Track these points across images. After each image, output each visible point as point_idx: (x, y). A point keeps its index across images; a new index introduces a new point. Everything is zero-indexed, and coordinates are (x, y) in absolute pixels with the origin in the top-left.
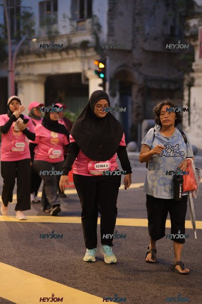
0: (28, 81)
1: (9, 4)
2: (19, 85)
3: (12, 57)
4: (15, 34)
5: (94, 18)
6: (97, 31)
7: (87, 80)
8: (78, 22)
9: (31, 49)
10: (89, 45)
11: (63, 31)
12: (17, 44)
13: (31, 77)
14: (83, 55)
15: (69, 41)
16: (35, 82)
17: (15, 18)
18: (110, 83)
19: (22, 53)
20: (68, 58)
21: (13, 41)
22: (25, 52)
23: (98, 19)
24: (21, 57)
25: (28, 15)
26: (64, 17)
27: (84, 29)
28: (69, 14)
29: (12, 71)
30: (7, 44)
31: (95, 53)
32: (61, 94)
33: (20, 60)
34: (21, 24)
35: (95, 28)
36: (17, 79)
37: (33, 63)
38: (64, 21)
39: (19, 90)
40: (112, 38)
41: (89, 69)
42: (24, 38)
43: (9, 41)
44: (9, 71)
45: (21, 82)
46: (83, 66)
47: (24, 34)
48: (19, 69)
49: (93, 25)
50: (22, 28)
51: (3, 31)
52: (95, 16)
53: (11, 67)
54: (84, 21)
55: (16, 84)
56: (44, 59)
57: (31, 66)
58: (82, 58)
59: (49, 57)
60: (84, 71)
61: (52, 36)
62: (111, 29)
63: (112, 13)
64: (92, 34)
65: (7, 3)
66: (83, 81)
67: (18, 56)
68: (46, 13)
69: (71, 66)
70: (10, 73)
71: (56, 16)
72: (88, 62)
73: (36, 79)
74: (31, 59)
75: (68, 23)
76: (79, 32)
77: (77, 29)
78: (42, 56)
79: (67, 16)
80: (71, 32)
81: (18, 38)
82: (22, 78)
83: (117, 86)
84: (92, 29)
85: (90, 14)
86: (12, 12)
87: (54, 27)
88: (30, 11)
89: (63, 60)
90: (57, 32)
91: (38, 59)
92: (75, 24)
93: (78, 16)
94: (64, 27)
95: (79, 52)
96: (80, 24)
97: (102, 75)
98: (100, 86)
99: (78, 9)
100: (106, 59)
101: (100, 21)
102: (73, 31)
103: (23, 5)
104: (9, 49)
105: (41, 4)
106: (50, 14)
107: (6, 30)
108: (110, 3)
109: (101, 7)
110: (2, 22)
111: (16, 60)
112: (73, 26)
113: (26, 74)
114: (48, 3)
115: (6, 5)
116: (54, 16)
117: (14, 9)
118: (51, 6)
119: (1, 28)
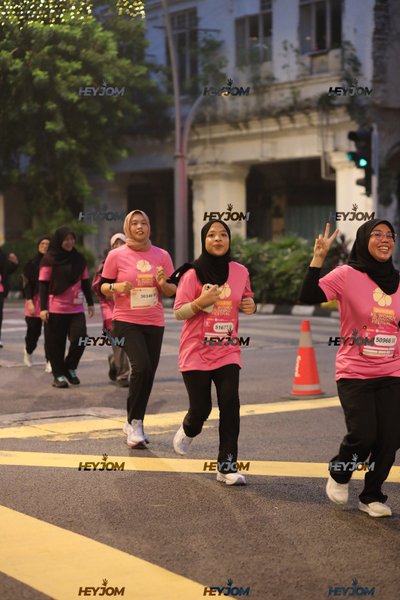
0: (214, 176)
1: (176, 25)
2: (195, 183)
3: (182, 129)
4: (188, 84)
5: (346, 47)
6: (352, 73)
7: (333, 171)
8: (313, 56)
9: (220, 112)
10: (336, 102)
11: (282, 76)
12: (192, 104)
13: (219, 169)
14: (325, 122)
15: (295, 94)
16: (228, 177)
17: (188, 53)
18: (380, 178)
19: (201, 121)
20: (294, 129)
21: (183, 97)
22: (208, 119)
23: (354, 50)
24: (198, 129)
25: (214, 46)
26: (286, 48)
27: (326, 71)
28: (294, 41)
29: (182, 157)
30: (173, 104)
31: (348, 118)
32: (279, 201)
33: (197, 134)
34: (200, 63)
35: (347, 67)
36: (191, 172)
37: (223, 140)
38: (285, 56)
39: (196, 194)
40: (382, 87)
41: (336, 150)
43: (177, 98)
44: (176, 157)
45: (198, 177)
46: (324, 144)
47: (206, 83)
48: (197, 152)
49: (343, 61)
50: (201, 71)
51: (165, 78)
52: (348, 43)
53: (181, 151)
54: (326, 53)
55: (190, 183)
56: (244, 132)
57: (219, 146)
58: (321, 127)
59: (255, 128)
60: (325, 153)
61: (262, 85)
62: (380, 68)
63: (381, 36)
64: (340, 80)
65: (172, 24)
66: (323, 175)
67: (193, 127)
68: (248, 40)
69: (299, 145)
70: (179, 162)
71: (270, 46)
72: (334, 137)
73: (230, 171)
74: (221, 131)
75: (292, 58)
76: (315, 76)
77: (311, 71)
78: (241, 125)
79: (292, 46)
80: (298, 77)
81: (195, 92)
82: (200, 172)
83: (393, 184)
84: (343, 69)
85: (337, 40)
86: (181, 41)
87: (265, 68)
88: (218, 38)
89: (283, 133)
90: (271, 78)
91: (238, 132)
92: (307, 60)
93: (314, 45)
94: (285, 67)
95: (315, 117)
96: (318, 60)
97: (363, 163)
98: (359, 183)
99: (313, 32)
100: (372, 129)
101: (358, 54)
102: (303, 75)
103: (202, 25)
104: (176, 113)
105: (239, 22)
106: (257, 42)
107: (170, 78)
108: (377, 17)
109: (359, 25)
110: (161, 61)
111: (190, 135)
112: (303, 64)
113: (208, 163)
114: (253, 19)
115: (169, 27)
116: (266, 47)
117: (187, 33)
118: (258, 27)
119: (160, 73)
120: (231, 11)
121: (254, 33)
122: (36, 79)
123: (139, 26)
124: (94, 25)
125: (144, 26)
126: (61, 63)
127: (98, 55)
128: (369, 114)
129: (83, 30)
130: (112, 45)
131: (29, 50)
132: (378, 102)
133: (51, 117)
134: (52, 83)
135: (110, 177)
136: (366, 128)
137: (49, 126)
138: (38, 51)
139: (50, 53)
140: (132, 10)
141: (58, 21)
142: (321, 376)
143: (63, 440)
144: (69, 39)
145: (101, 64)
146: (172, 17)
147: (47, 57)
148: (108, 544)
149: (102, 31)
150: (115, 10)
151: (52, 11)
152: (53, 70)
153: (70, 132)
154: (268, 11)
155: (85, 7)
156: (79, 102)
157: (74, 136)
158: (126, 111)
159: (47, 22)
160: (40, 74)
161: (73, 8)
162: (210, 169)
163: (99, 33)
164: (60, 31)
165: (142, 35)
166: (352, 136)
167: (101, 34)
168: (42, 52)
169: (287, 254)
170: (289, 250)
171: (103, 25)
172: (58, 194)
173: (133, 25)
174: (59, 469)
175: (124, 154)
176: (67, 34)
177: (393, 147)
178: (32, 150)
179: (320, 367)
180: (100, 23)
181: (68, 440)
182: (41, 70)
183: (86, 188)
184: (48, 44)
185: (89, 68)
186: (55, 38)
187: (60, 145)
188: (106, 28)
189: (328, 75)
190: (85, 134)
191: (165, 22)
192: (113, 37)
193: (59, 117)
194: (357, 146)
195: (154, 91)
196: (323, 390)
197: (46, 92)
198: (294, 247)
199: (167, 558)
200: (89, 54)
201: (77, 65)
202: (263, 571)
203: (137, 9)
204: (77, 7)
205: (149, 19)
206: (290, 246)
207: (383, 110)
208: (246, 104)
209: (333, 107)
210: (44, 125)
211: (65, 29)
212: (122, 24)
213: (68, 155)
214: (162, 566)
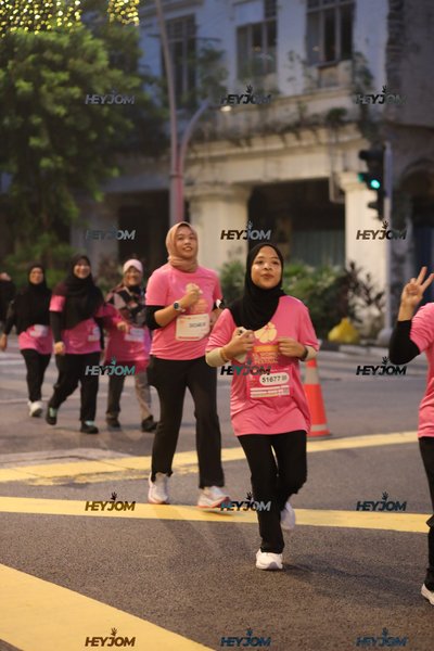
0: (213, 197)
1: (172, 33)
2: (192, 205)
3: (179, 147)
4: (185, 97)
5: (357, 58)
6: (363, 87)
7: (342, 193)
8: (321, 68)
9: (219, 128)
10: (345, 118)
11: (287, 89)
12: (189, 119)
13: (218, 190)
14: (333, 140)
15: (302, 110)
16: (228, 199)
17: (185, 63)
18: (394, 201)
19: (199, 138)
20: (301, 147)
21: (181, 112)
22: (207, 135)
23: (365, 61)
24: (197, 147)
25: (213, 57)
26: (291, 59)
27: (335, 84)
28: (300, 50)
29: (178, 176)
30: (168, 119)
31: (358, 136)
32: (284, 226)
33: (195, 152)
34: (198, 74)
35: (358, 80)
36: (188, 193)
37: (223, 159)
38: (291, 68)
39: (193, 217)
41: (346, 170)
42: (204, 105)
43: (173, 112)
44: (172, 177)
45: (197, 199)
46: (333, 164)
47: (205, 96)
48: (194, 171)
49: (354, 74)
50: (199, 84)
51: (160, 90)
52: (359, 54)
53: (177, 170)
54: (335, 65)
55: (187, 205)
56: (246, 150)
57: (219, 165)
58: (329, 145)
59: (258, 145)
60: (334, 174)
62: (394, 83)
63: (396, 47)
64: (351, 95)
65: (168, 32)
66: (332, 197)
67: (190, 144)
68: (251, 50)
69: (306, 164)
70: (175, 181)
71: (275, 57)
72: (344, 156)
73: (230, 192)
74: (220, 149)
75: (298, 69)
76: (324, 90)
77: (319, 84)
78: (243, 142)
79: (298, 57)
80: (305, 90)
81: (191, 106)
82: (198, 192)
83: (407, 207)
84: (353, 82)
85: (348, 51)
86: (178, 51)
87: (269, 81)
88: (217, 47)
89: (288, 151)
90: (276, 92)
91: (238, 150)
92: (314, 72)
93: (322, 57)
94: (291, 79)
95: (323, 134)
96: (327, 72)
97: (375, 184)
98: (371, 206)
99: (322, 41)
100: (384, 148)
101: (370, 66)
102: (311, 88)
103: (201, 33)
104: (172, 129)
105: (241, 30)
106: (260, 52)
107: (166, 90)
108: (391, 26)
109: (371, 35)
110: (156, 71)
111: (187, 153)
112: (310, 77)
113: (207, 183)
114: (256, 28)
115: (164, 35)
116: (269, 58)
117: (184, 43)
118: (262, 36)
119: (154, 85)
120: (232, 19)
121: (257, 43)
122: (20, 92)
123: (132, 34)
124: (83, 33)
125: (138, 34)
126: (47, 74)
127: (87, 66)
128: (381, 131)
129: (71, 38)
130: (103, 55)
131: (12, 58)
132: (391, 118)
133: (35, 132)
134: (36, 94)
135: (99, 198)
136: (379, 148)
137: (34, 142)
138: (22, 60)
139: (34, 63)
140: (125, 17)
141: (44, 28)
142: (328, 415)
143: (47, 483)
144: (56, 48)
145: (90, 76)
146: (169, 25)
147: (31, 67)
148: (94, 598)
149: (92, 39)
150: (106, 16)
151: (37, 17)
152: (38, 81)
153: (57, 148)
154: (272, 19)
155: (73, 13)
156: (66, 116)
157: (61, 152)
158: (117, 126)
159: (32, 28)
160: (24, 86)
161: (60, 13)
162: (209, 190)
163: (89, 41)
164: (46, 38)
165: (135, 44)
166: (363, 155)
167: (91, 42)
168: (25, 62)
169: (291, 283)
170: (294, 279)
171: (93, 33)
172: (43, 216)
173: (125, 32)
174: (41, 516)
175: (115, 173)
176: (53, 42)
177: (408, 168)
178: (14, 168)
179: (326, 406)
180: (89, 31)
181: (52, 484)
182: (25, 81)
183: (74, 210)
184: (32, 52)
185: (77, 79)
186: (40, 46)
187: (45, 162)
188: (96, 35)
189: (337, 88)
190: (73, 151)
191: (161, 30)
192: (104, 46)
193: (44, 132)
194: (369, 166)
195: (148, 105)
196: (331, 431)
197: (30, 105)
198: (299, 275)
199: (159, 613)
200: (78, 63)
201: (64, 76)
202: (263, 628)
203: (130, 15)
204: (65, 12)
205: (143, 27)
206: (295, 274)
207: (397, 127)
208: (249, 120)
209: (343, 123)
210: (28, 141)
211: (52, 37)
212: (114, 32)
213: (54, 174)
214: (153, 622)
